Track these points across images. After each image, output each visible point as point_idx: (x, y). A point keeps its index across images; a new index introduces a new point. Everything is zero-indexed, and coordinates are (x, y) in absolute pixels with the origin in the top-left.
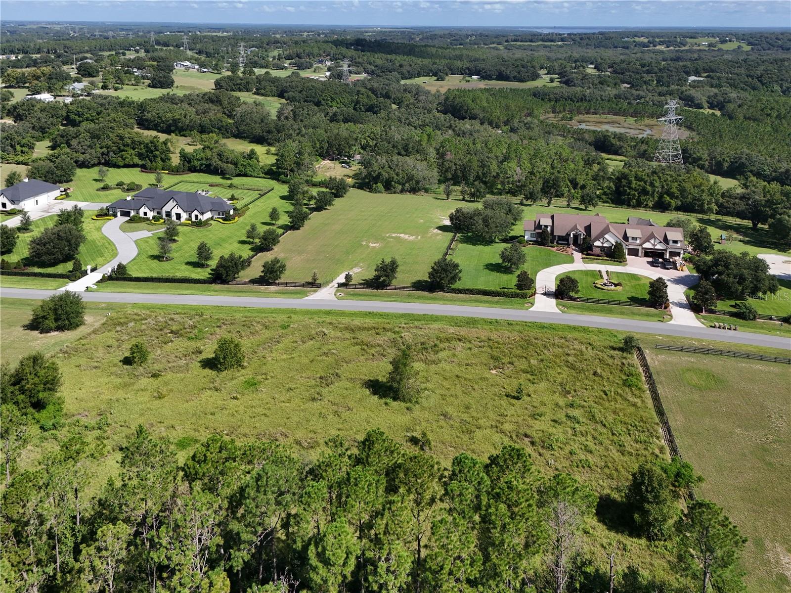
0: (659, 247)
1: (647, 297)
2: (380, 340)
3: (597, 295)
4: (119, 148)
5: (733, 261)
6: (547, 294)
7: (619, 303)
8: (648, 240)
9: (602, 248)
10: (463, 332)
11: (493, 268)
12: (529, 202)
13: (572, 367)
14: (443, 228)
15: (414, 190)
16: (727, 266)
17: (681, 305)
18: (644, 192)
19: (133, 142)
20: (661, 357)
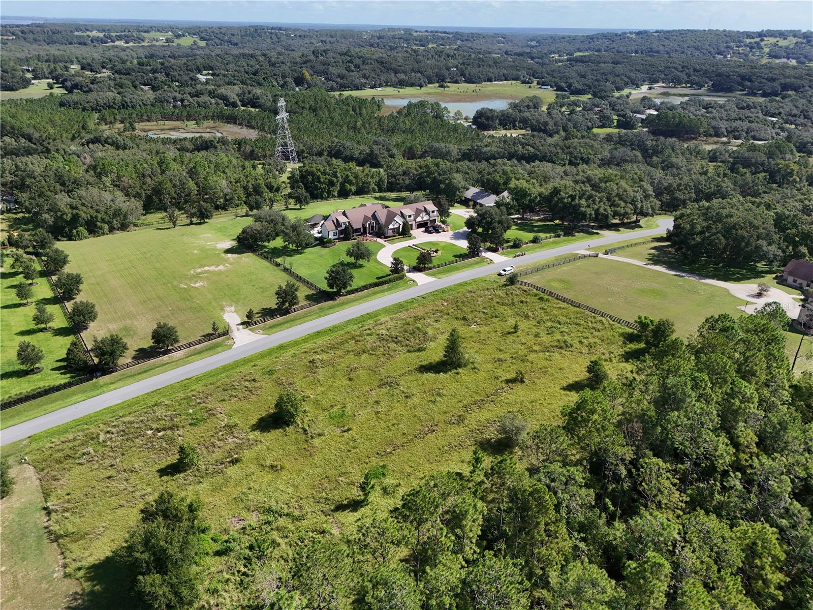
1: (466, 252)
6: (410, 271)
8: (419, 215)
9: (393, 230)
14: (234, 251)
15: (124, 227)
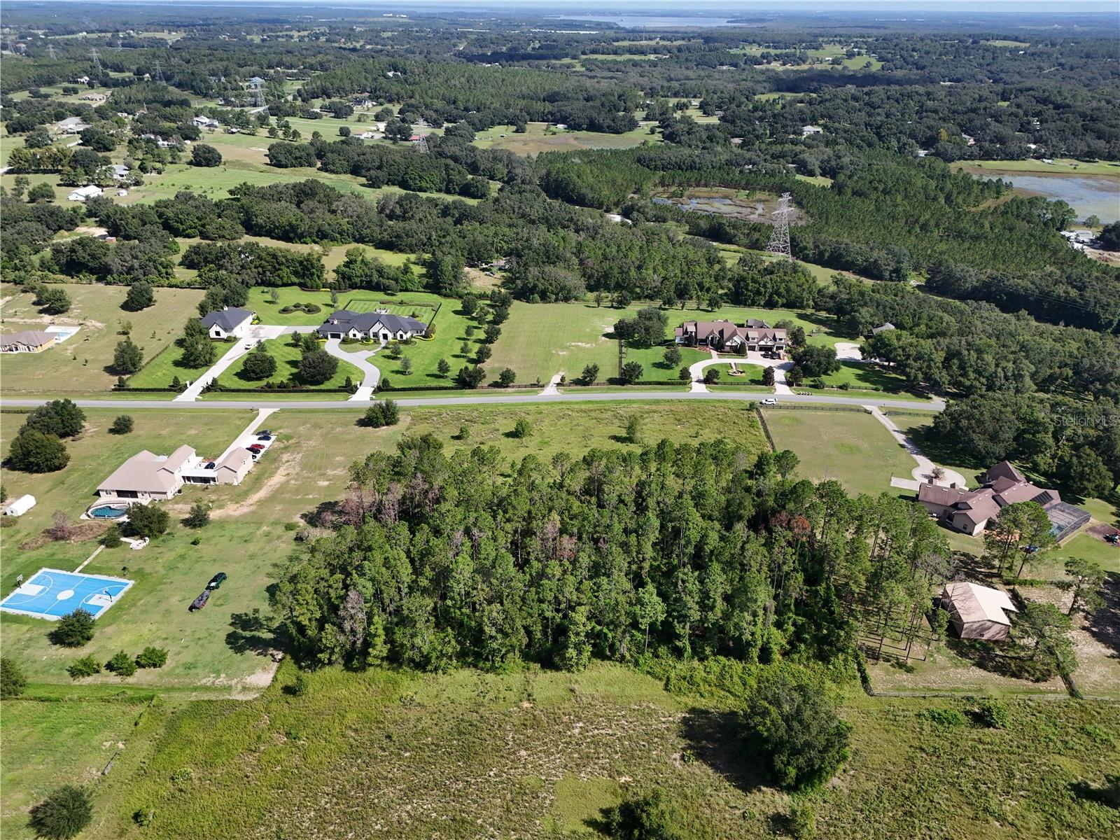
0: (769, 344)
1: (761, 379)
2: (605, 416)
3: (730, 380)
4: (274, 267)
5: (816, 352)
6: (698, 381)
7: (745, 384)
8: (762, 339)
9: (731, 347)
10: (654, 407)
11: (659, 365)
12: (667, 307)
13: (722, 421)
14: (608, 335)
15: (566, 299)
16: (811, 356)
17: (781, 383)
18: (758, 293)
19: (287, 260)
20: (769, 412)
